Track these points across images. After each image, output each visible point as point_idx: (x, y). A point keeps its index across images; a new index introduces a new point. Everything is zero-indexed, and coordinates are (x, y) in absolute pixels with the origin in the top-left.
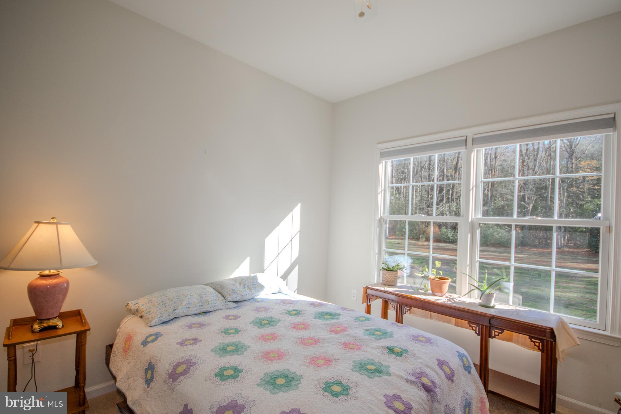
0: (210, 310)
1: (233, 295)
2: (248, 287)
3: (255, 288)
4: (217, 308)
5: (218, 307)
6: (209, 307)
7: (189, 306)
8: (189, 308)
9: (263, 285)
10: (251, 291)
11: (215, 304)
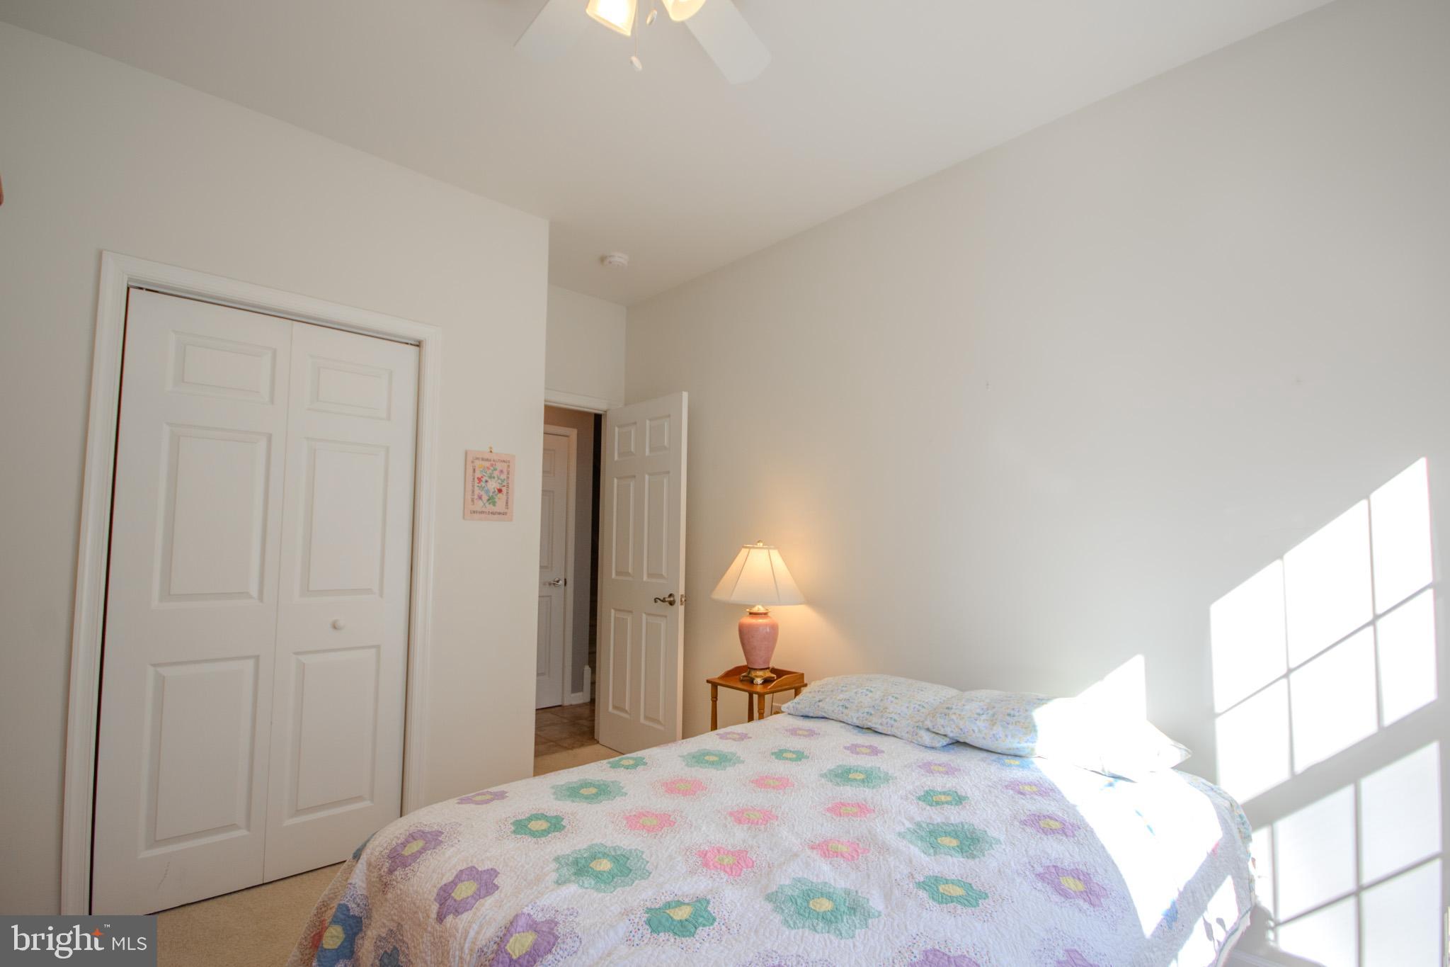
0: (880, 729)
1: (938, 720)
2: (993, 715)
3: (1008, 724)
4: (894, 731)
5: (896, 731)
6: (879, 722)
7: (848, 706)
8: (846, 708)
9: (1034, 726)
10: (992, 729)
11: (893, 722)
